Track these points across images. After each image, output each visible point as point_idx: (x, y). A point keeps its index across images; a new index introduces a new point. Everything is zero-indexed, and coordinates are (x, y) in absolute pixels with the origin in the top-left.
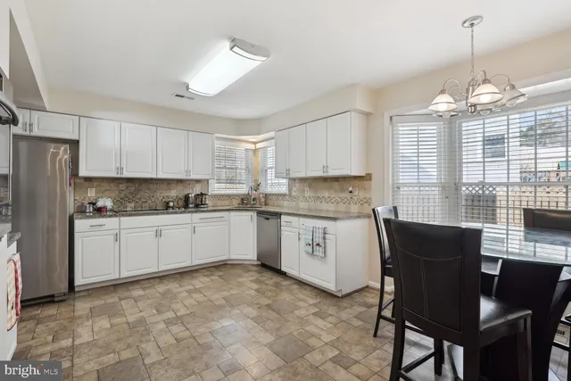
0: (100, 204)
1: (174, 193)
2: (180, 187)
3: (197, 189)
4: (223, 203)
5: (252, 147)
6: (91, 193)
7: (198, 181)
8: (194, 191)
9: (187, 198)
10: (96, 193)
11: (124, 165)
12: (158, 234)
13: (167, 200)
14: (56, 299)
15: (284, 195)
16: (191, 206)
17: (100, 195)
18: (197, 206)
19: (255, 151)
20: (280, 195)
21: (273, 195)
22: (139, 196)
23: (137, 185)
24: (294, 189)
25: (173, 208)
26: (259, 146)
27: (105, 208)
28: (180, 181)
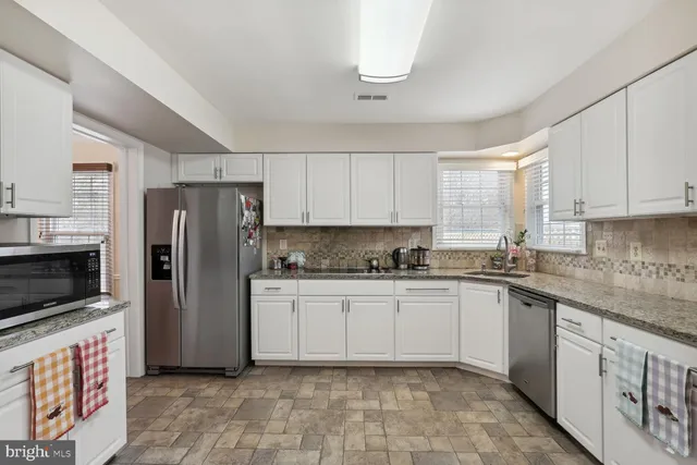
0: (292, 259)
1: (381, 247)
2: (389, 237)
3: (414, 242)
4: (458, 264)
5: (512, 166)
6: (283, 246)
7: (416, 229)
8: (408, 245)
9: (396, 254)
10: (289, 245)
11: (310, 210)
12: (346, 307)
13: (370, 256)
14: (228, 374)
15: (577, 255)
16: (402, 266)
17: (292, 248)
18: (412, 267)
19: (517, 174)
20: (567, 254)
21: (552, 253)
22: (335, 251)
23: (333, 235)
24: (601, 243)
25: (377, 269)
26: (523, 163)
27: (296, 264)
28: (389, 229)
